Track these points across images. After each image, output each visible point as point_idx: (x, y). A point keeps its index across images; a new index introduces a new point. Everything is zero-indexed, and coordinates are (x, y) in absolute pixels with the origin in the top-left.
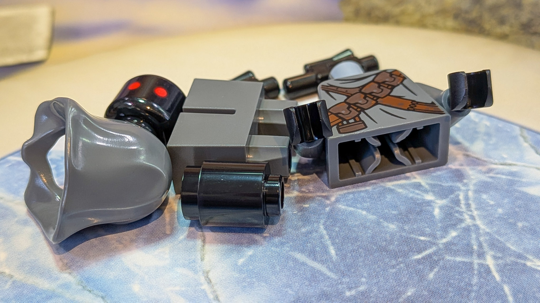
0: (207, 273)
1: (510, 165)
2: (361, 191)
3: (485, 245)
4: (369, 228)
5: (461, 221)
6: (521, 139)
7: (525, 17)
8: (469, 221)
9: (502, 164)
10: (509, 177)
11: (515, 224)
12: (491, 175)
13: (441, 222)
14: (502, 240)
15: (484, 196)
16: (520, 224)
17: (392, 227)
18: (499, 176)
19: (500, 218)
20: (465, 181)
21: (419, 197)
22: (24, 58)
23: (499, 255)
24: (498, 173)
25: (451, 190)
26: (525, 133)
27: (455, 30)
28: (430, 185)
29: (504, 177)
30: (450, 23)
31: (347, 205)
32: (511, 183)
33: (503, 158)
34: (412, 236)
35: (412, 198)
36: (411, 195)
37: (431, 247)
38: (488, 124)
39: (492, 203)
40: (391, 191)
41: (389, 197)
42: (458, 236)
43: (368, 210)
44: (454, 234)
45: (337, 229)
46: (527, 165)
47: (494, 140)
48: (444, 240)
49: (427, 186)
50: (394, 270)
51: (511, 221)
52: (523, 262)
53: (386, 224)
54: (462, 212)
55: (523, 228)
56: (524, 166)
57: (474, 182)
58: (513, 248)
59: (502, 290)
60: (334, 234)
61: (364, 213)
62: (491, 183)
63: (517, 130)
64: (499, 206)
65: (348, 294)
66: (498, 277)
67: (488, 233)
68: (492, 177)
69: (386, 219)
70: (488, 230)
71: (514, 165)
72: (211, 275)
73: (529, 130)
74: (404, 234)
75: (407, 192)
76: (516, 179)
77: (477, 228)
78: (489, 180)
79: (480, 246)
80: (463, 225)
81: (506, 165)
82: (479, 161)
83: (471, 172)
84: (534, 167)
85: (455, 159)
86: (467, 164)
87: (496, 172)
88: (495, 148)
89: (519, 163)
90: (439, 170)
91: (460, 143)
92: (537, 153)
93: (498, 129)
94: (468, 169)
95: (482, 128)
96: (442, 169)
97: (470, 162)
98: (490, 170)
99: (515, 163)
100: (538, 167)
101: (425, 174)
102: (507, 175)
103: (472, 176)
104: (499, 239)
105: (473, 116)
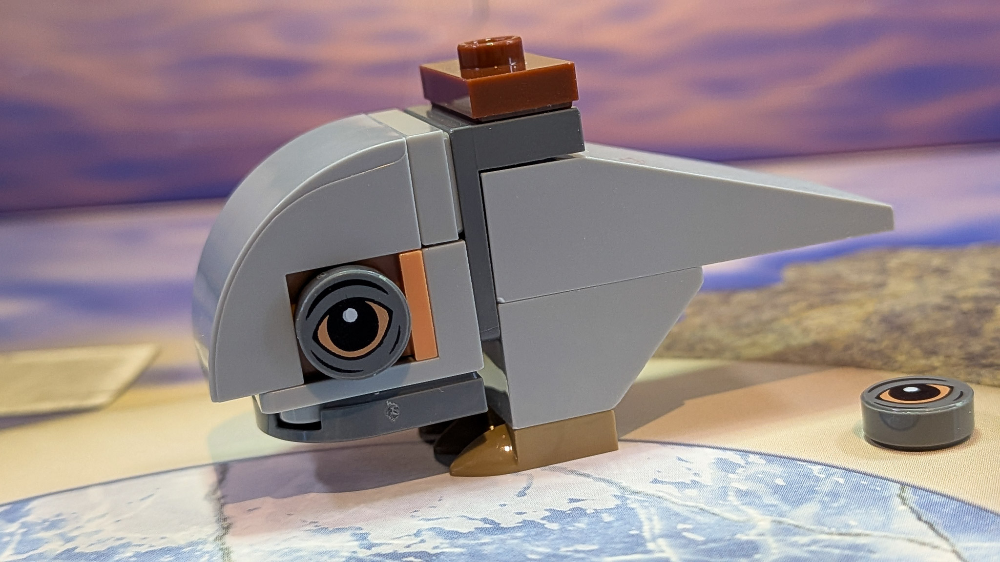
1: (858, 535)
6: (898, 500)
9: (841, 534)
10: (847, 552)
12: (813, 548)
18: (828, 550)
20: (757, 556)
24: (826, 546)
26: (908, 493)
29: (837, 551)
33: (848, 526)
38: (841, 480)
46: (892, 535)
47: (842, 501)
56: (886, 537)
63: (894, 489)
68: (812, 552)
71: (867, 535)
73: (915, 489)
78: (806, 555)
81: (849, 534)
82: (796, 529)
83: (774, 545)
84: (903, 539)
85: (754, 527)
86: (775, 534)
87: (822, 544)
88: (840, 512)
89: (876, 533)
90: (714, 541)
91: (772, 506)
92: (920, 519)
93: (857, 488)
94: (771, 541)
95: (827, 487)
96: (721, 540)
97: (784, 531)
98: (815, 542)
99: (868, 532)
100: (912, 537)
101: (685, 546)
102: (844, 548)
103: (775, 550)
105: (816, 470)
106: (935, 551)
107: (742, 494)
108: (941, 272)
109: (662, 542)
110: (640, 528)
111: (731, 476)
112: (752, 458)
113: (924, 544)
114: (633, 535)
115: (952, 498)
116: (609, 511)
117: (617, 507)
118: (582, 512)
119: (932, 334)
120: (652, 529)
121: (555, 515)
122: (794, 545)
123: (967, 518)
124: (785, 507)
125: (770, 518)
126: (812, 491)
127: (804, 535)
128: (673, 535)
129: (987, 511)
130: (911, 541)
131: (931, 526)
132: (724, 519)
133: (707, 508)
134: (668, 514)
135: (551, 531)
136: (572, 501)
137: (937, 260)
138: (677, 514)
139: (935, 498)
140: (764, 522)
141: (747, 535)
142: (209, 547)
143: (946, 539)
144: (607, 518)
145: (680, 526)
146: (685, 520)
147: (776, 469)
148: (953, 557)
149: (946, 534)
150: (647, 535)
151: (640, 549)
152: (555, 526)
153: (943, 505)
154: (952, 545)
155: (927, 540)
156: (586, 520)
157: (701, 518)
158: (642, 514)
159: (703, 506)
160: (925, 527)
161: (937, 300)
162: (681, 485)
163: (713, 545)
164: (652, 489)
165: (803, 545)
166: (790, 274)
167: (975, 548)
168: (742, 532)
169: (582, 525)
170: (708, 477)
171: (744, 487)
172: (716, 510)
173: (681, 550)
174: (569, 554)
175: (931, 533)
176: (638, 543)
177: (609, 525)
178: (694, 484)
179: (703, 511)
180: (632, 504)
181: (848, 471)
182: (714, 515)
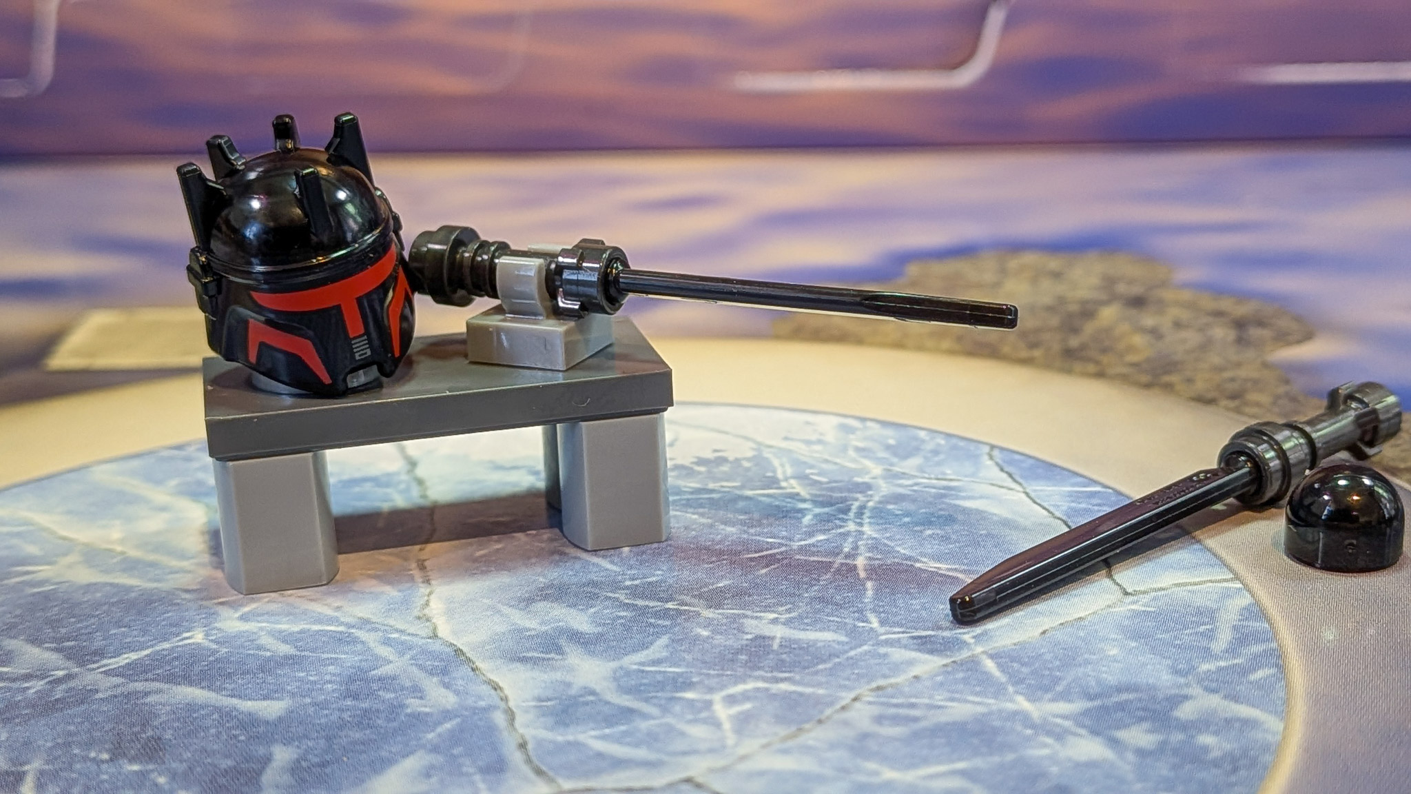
0: (424, 560)
1: (951, 480)
2: (700, 499)
3: (862, 549)
5: (841, 527)
6: (986, 457)
7: (1074, 342)
8: (851, 527)
9: (939, 479)
10: (942, 491)
11: (921, 532)
12: (915, 488)
13: (806, 527)
14: (892, 544)
15: (891, 507)
16: (929, 532)
17: (730, 529)
18: (927, 489)
20: (870, 493)
21: (789, 505)
23: (879, 557)
24: (925, 487)
25: (844, 500)
26: (996, 453)
27: (951, 352)
28: (814, 495)
29: (933, 490)
32: (941, 496)
33: (944, 474)
34: (758, 538)
35: (776, 506)
36: (777, 503)
37: (778, 548)
38: (943, 442)
39: (899, 512)
40: (748, 498)
41: (741, 504)
42: (828, 540)
44: (821, 537)
46: (978, 480)
47: (942, 457)
48: (803, 543)
49: (808, 497)
50: (711, 565)
51: (918, 529)
52: (909, 563)
53: (722, 527)
54: (847, 520)
55: (930, 536)
56: (973, 481)
57: (884, 493)
58: (903, 551)
59: (864, 585)
61: (694, 517)
62: (908, 495)
63: (986, 449)
64: (909, 514)
65: (628, 583)
66: (862, 574)
68: (915, 491)
69: (725, 523)
70: (875, 536)
71: (958, 480)
72: (426, 563)
73: (1002, 449)
74: (745, 536)
75: (773, 500)
76: (953, 492)
77: (861, 533)
78: (909, 493)
79: (856, 548)
80: (842, 530)
81: (945, 480)
82: (904, 475)
83: (884, 485)
84: (987, 483)
85: (867, 473)
86: (884, 478)
87: (923, 485)
88: (939, 464)
89: (966, 479)
90: (836, 482)
91: (884, 458)
92: (1002, 470)
93: (955, 448)
94: (881, 482)
95: (930, 446)
96: (841, 481)
97: (890, 475)
98: (916, 484)
99: (959, 478)
100: (994, 482)
101: (811, 485)
102: (940, 489)
103: (885, 488)
104: (889, 543)
105: (922, 434)
106: (1010, 491)
107: (860, 450)
108: (1057, 275)
109: (793, 482)
110: (774, 471)
111: (852, 436)
112: (869, 424)
113: (1002, 487)
114: (769, 477)
115: (1030, 457)
116: (748, 459)
117: (754, 457)
118: (724, 460)
119: (1037, 331)
120: (784, 472)
121: (701, 462)
122: (900, 486)
123: (1040, 471)
124: (895, 460)
125: (882, 467)
126: (917, 449)
127: (909, 479)
128: (802, 478)
129: (1056, 466)
130: (993, 485)
131: (1010, 475)
132: (844, 467)
133: (829, 458)
134: (796, 463)
135: (699, 473)
136: (714, 451)
137: (1054, 263)
138: (805, 463)
139: (1017, 457)
140: (877, 470)
141: (862, 478)
143: (1020, 484)
144: (746, 464)
145: (808, 471)
146: (812, 467)
147: (889, 432)
148: (1023, 496)
149: (1021, 481)
150: (780, 475)
151: (775, 486)
152: (702, 469)
153: (1022, 461)
154: (1024, 488)
155: (1005, 484)
156: (729, 465)
157: (824, 466)
158: (776, 463)
159: (826, 457)
160: (1004, 476)
161: (1047, 300)
162: (808, 443)
163: (834, 485)
164: (784, 444)
165: (907, 486)
166: (913, 271)
167: (1041, 490)
168: (858, 476)
169: (725, 468)
170: (830, 437)
171: (861, 445)
172: (838, 461)
173: (809, 488)
174: (716, 488)
175: (1010, 480)
176: (773, 482)
177: (748, 469)
178: (820, 442)
179: (826, 461)
180: (767, 454)
181: (949, 436)
182: (836, 464)
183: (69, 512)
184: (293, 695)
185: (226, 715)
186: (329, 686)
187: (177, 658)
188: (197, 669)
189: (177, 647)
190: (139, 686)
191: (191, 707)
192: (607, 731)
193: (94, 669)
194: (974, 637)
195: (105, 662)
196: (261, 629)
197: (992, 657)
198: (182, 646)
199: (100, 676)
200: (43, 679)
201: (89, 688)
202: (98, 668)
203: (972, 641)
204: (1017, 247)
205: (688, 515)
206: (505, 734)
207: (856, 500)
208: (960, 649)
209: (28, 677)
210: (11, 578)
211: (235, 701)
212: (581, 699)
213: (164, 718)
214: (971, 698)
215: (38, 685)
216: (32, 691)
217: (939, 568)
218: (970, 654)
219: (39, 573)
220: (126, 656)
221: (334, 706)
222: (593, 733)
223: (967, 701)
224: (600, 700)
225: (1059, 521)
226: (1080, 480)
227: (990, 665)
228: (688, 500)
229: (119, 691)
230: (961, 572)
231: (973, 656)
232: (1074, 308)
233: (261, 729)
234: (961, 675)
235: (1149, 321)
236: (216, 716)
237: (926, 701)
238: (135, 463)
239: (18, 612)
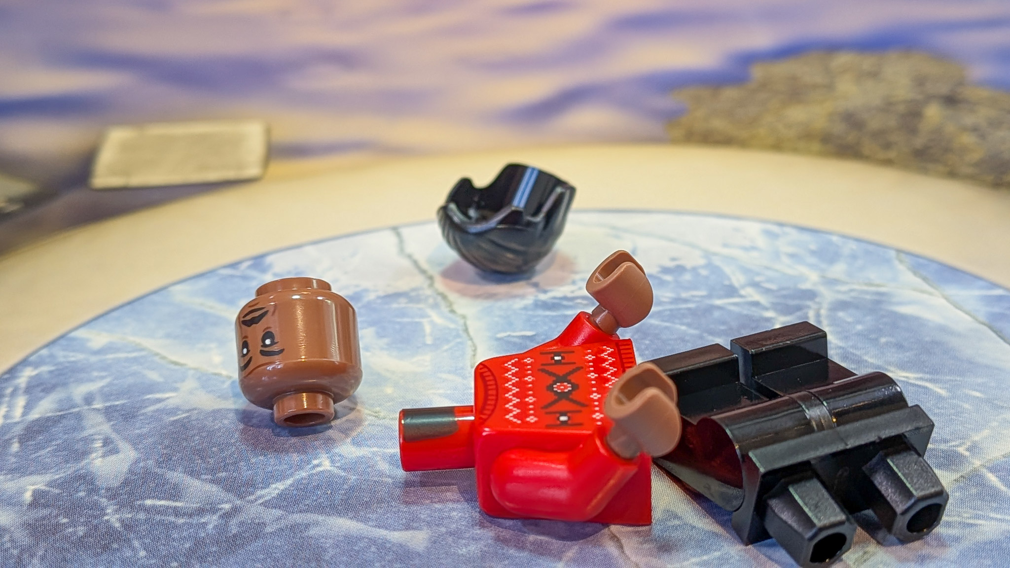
1: (878, 285)
2: (680, 309)
4: (688, 341)
6: (897, 262)
7: (919, 142)
9: (867, 285)
10: (875, 297)
11: (877, 339)
14: (858, 353)
15: (841, 314)
16: (883, 340)
18: (862, 296)
19: (859, 334)
20: (817, 300)
21: (756, 314)
22: (230, 175)
24: (860, 294)
25: (799, 308)
26: (903, 256)
28: (773, 303)
29: (868, 297)
30: (816, 146)
31: (663, 321)
32: (878, 302)
33: (870, 279)
35: (746, 316)
36: (745, 312)
38: (854, 247)
39: (849, 320)
40: (719, 308)
41: (717, 314)
43: (689, 325)
45: (647, 342)
47: (860, 262)
49: (768, 305)
51: (873, 336)
55: (887, 344)
56: (897, 286)
57: (829, 300)
58: (870, 360)
60: (643, 347)
61: (684, 328)
62: (850, 302)
63: (893, 253)
64: (859, 322)
67: (840, 348)
68: (852, 297)
70: (840, 344)
71: (885, 286)
75: (740, 309)
76: (884, 298)
78: (849, 299)
81: (873, 285)
82: (836, 281)
83: (826, 292)
84: (909, 288)
85: (808, 280)
86: (823, 284)
87: (857, 292)
88: (861, 269)
89: (890, 284)
90: (784, 289)
92: (915, 275)
93: (867, 252)
94: (822, 289)
95: (847, 251)
96: (788, 289)
97: (827, 282)
98: (852, 290)
99: (885, 283)
101: (766, 293)
102: (873, 295)
103: (828, 296)
104: (854, 351)
105: (835, 239)
106: (931, 296)
107: (792, 256)
109: (749, 290)
110: (729, 279)
111: (778, 242)
112: (787, 230)
113: (923, 291)
114: (727, 285)
115: (932, 261)
116: (702, 267)
117: (707, 265)
118: (683, 268)
120: (738, 280)
121: (666, 270)
122: (839, 292)
123: (946, 274)
124: (824, 266)
125: (817, 273)
126: (838, 254)
127: (843, 285)
128: (756, 285)
129: (957, 269)
130: (914, 289)
131: (925, 279)
132: (785, 273)
134: (745, 270)
136: (673, 259)
137: (867, 62)
138: (751, 270)
139: (921, 261)
140: (814, 276)
141: (804, 285)
142: (428, 292)
143: (936, 288)
144: (704, 272)
145: (757, 279)
146: (758, 274)
147: (806, 237)
148: (945, 301)
149: (936, 284)
150: (736, 284)
151: (736, 294)
154: (942, 292)
155: (924, 289)
156: (689, 273)
157: (768, 273)
158: (727, 270)
159: (766, 263)
160: (919, 280)
162: (745, 249)
163: (784, 292)
164: (726, 251)
165: (844, 293)
166: (758, 72)
167: (958, 295)
168: (801, 283)
169: (687, 277)
170: (761, 243)
171: (791, 250)
172: (777, 267)
173: (765, 296)
174: (689, 298)
175: (925, 284)
176: (731, 291)
177: (707, 277)
178: (754, 248)
179: (767, 268)
180: (717, 261)
181: (858, 240)
182: (777, 271)
183: (168, 336)
184: (429, 524)
185: (382, 546)
186: (455, 513)
187: (318, 487)
188: (338, 497)
189: (312, 475)
190: (297, 518)
191: (350, 540)
192: (705, 558)
193: (252, 502)
194: (968, 450)
195: (259, 493)
196: (374, 453)
197: (992, 470)
198: (316, 474)
199: (262, 508)
200: (214, 513)
201: (257, 521)
202: (256, 500)
203: (967, 454)
204: (832, 47)
205: (678, 326)
206: (621, 561)
207: (809, 307)
208: (961, 462)
209: (201, 512)
210: (146, 407)
211: (383, 533)
212: (670, 523)
213: (331, 552)
214: (992, 515)
215: (212, 521)
216: (210, 526)
217: (907, 377)
218: (970, 468)
219: (168, 400)
220: (274, 486)
221: (467, 535)
222: (694, 560)
223: (992, 519)
224: (686, 524)
225: (985, 328)
226: (981, 283)
227: (992, 478)
228: (671, 310)
229: (282, 524)
230: (927, 380)
231: (975, 470)
232: (901, 108)
233: (417, 561)
234: (974, 491)
235: (969, 120)
236: (373, 549)
237: (959, 519)
238: (203, 283)
239: (166, 442)
